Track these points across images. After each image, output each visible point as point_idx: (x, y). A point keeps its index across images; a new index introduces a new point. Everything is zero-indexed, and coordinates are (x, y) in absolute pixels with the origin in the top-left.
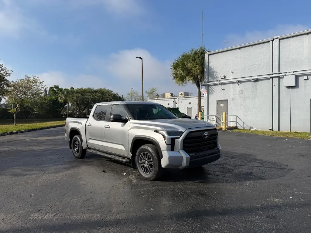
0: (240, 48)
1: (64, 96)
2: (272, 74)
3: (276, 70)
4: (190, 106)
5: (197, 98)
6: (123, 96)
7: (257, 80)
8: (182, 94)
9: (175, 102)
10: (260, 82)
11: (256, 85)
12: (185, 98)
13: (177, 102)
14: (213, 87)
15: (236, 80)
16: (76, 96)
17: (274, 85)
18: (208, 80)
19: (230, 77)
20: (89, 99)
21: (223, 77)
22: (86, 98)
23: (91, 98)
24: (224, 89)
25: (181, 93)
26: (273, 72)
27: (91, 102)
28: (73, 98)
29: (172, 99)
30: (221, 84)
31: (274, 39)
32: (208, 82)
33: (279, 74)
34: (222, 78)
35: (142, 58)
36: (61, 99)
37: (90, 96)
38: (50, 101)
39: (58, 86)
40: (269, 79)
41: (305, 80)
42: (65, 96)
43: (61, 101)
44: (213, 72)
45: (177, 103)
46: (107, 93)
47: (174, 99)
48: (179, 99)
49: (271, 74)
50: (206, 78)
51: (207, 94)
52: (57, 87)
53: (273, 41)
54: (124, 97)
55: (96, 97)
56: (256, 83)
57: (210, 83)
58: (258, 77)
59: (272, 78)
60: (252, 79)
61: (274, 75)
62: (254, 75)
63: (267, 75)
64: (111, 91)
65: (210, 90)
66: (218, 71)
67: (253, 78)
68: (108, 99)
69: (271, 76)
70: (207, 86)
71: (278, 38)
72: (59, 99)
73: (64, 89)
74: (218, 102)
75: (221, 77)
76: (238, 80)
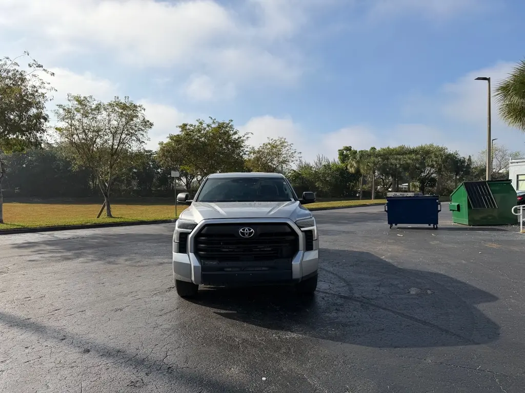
1: (356, 162)
6: (470, 157)
16: (374, 162)
20: (396, 165)
22: (391, 164)
23: (399, 164)
27: (401, 170)
28: (368, 165)
35: (488, 79)
36: (351, 167)
37: (400, 160)
38: (335, 171)
39: (351, 147)
42: (358, 162)
43: (352, 170)
46: (433, 152)
52: (348, 149)
54: (472, 158)
55: (409, 161)
64: (442, 150)
68: (435, 163)
72: (348, 167)
73: (359, 152)
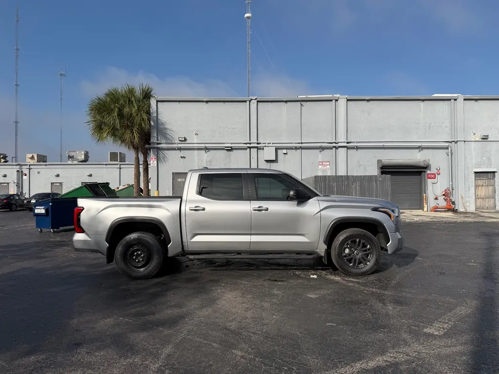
0: (207, 102)
2: (250, 144)
3: (254, 140)
4: (59, 180)
5: (133, 166)
7: (231, 149)
8: (32, 158)
9: (22, 172)
10: (234, 151)
11: (230, 156)
12: (46, 165)
13: (26, 171)
14: (166, 151)
15: (203, 145)
17: (252, 157)
18: (157, 140)
19: (194, 140)
21: (183, 140)
24: (184, 157)
25: (30, 156)
26: (250, 140)
29: (15, 167)
30: (180, 149)
31: (251, 100)
32: (158, 144)
33: (258, 144)
34: (180, 141)
40: (246, 149)
41: (285, 154)
44: (166, 129)
45: (26, 175)
47: (18, 167)
48: (31, 167)
49: (248, 143)
50: (154, 137)
51: (156, 162)
53: (250, 101)
56: (229, 152)
57: (159, 146)
58: (233, 145)
59: (250, 148)
60: (226, 147)
61: (252, 145)
62: (228, 141)
63: (244, 143)
65: (161, 155)
66: (174, 129)
67: (226, 145)
69: (248, 145)
70: (156, 150)
71: (256, 99)
74: (176, 175)
75: (180, 139)
76: (207, 145)
